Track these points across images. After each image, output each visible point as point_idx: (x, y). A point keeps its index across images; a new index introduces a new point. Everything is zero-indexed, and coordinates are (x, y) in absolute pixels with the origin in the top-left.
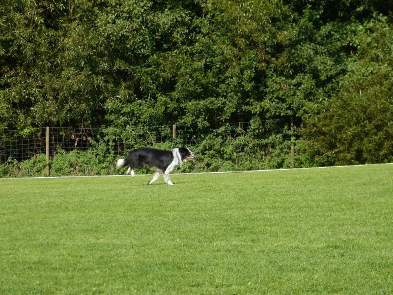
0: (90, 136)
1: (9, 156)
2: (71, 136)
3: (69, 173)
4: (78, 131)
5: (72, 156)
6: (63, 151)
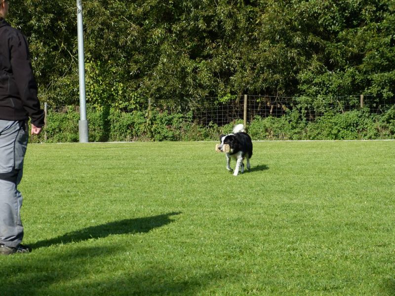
0: (284, 103)
1: (210, 121)
2: (266, 104)
3: (264, 137)
4: (273, 99)
5: (267, 121)
6: (259, 117)
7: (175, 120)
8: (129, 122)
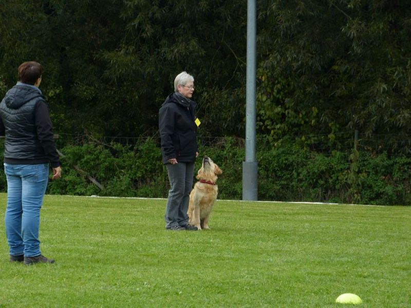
7: (396, 167)
8: (323, 168)
